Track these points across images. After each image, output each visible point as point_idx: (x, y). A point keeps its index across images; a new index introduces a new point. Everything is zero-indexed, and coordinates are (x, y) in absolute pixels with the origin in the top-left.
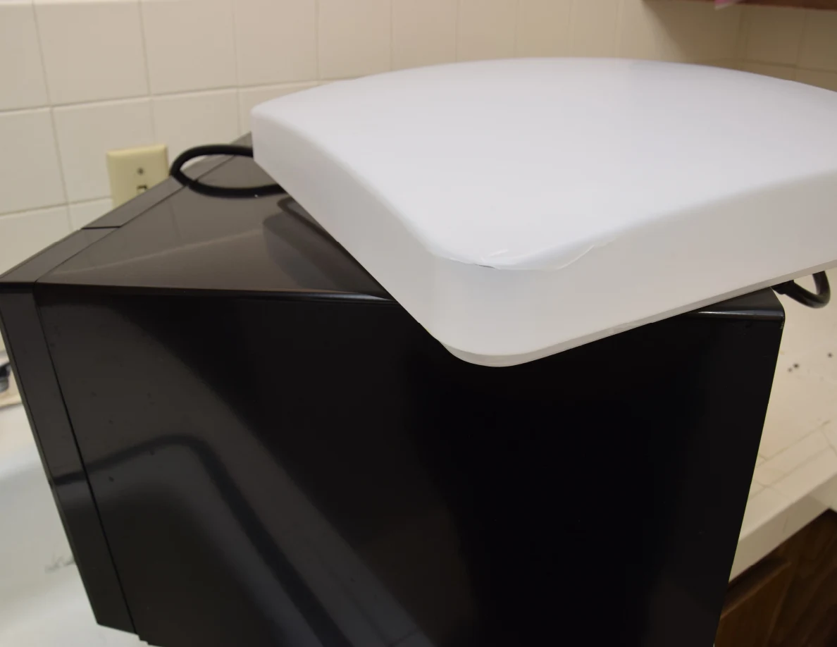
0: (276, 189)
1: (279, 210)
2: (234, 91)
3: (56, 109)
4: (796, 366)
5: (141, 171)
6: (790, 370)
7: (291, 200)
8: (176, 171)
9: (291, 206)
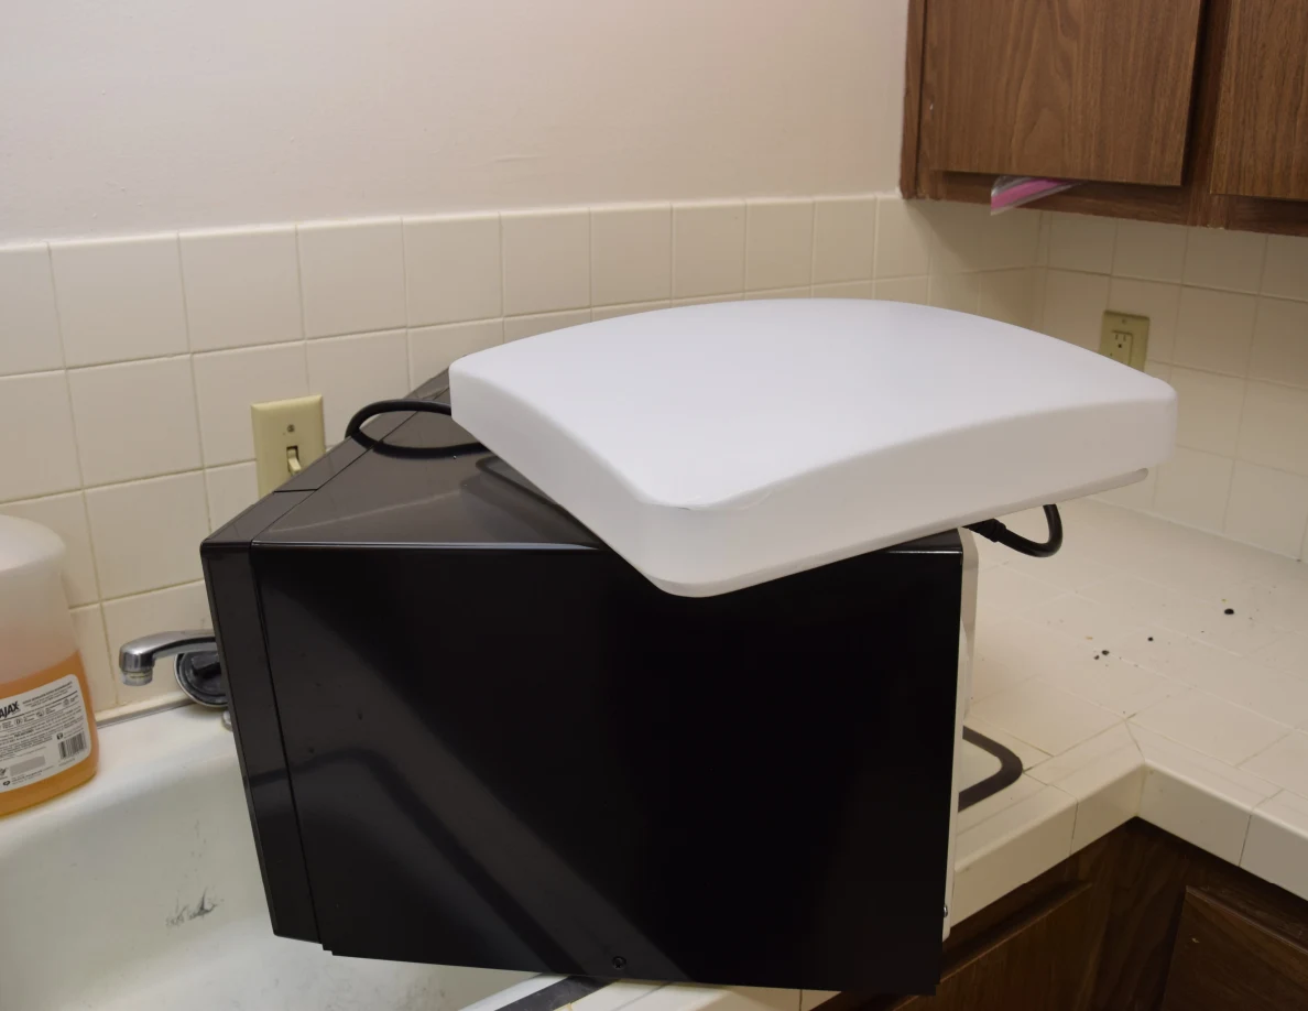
0: (478, 448)
1: (477, 471)
2: (403, 331)
3: (197, 356)
4: (1105, 653)
5: (291, 429)
6: (1097, 658)
7: (496, 458)
8: (354, 430)
9: (492, 467)
